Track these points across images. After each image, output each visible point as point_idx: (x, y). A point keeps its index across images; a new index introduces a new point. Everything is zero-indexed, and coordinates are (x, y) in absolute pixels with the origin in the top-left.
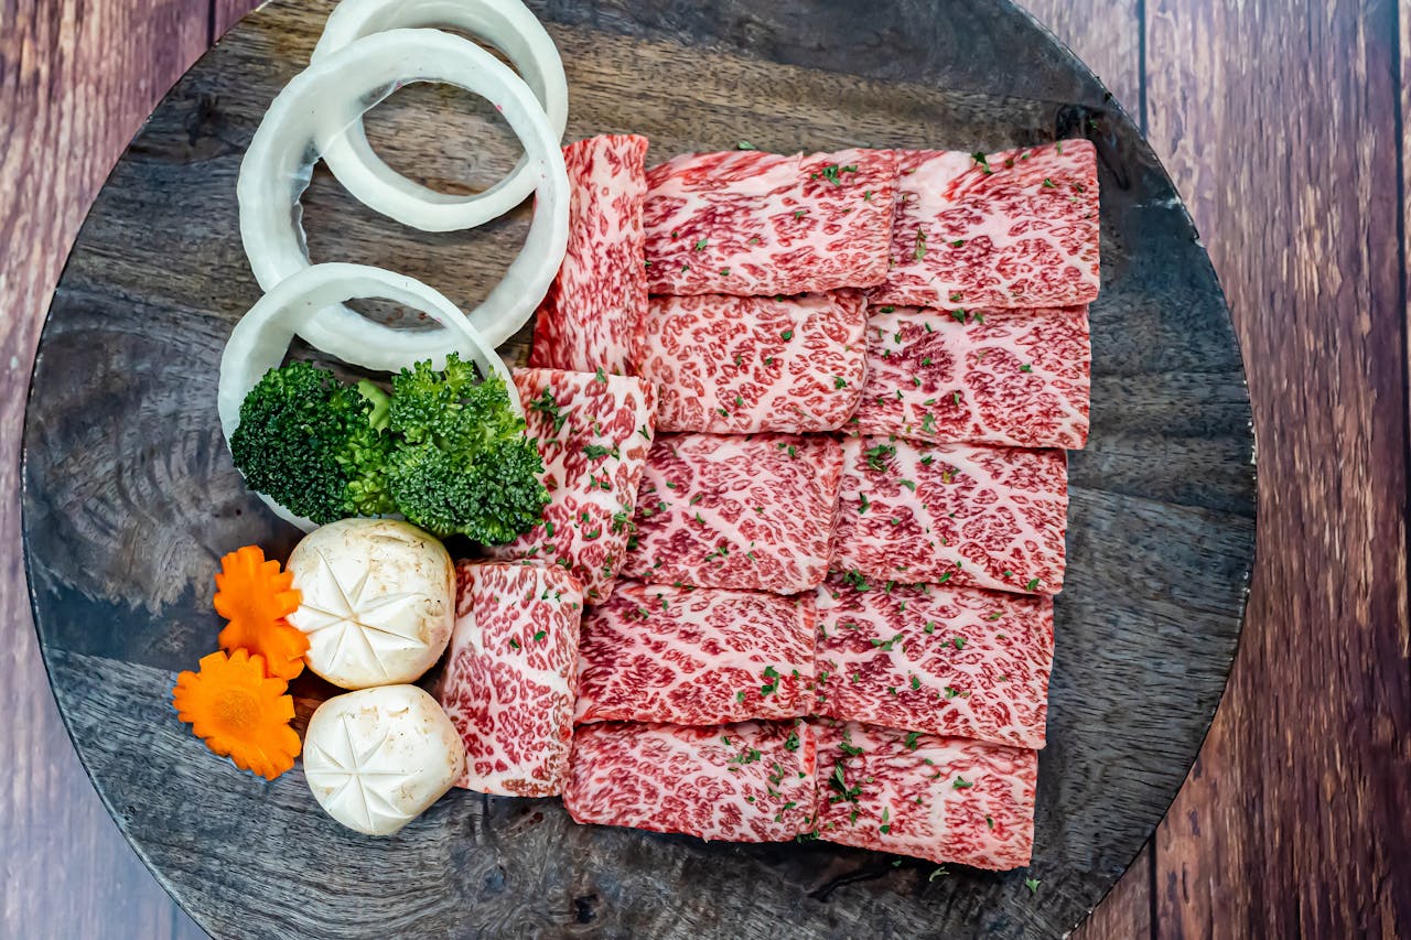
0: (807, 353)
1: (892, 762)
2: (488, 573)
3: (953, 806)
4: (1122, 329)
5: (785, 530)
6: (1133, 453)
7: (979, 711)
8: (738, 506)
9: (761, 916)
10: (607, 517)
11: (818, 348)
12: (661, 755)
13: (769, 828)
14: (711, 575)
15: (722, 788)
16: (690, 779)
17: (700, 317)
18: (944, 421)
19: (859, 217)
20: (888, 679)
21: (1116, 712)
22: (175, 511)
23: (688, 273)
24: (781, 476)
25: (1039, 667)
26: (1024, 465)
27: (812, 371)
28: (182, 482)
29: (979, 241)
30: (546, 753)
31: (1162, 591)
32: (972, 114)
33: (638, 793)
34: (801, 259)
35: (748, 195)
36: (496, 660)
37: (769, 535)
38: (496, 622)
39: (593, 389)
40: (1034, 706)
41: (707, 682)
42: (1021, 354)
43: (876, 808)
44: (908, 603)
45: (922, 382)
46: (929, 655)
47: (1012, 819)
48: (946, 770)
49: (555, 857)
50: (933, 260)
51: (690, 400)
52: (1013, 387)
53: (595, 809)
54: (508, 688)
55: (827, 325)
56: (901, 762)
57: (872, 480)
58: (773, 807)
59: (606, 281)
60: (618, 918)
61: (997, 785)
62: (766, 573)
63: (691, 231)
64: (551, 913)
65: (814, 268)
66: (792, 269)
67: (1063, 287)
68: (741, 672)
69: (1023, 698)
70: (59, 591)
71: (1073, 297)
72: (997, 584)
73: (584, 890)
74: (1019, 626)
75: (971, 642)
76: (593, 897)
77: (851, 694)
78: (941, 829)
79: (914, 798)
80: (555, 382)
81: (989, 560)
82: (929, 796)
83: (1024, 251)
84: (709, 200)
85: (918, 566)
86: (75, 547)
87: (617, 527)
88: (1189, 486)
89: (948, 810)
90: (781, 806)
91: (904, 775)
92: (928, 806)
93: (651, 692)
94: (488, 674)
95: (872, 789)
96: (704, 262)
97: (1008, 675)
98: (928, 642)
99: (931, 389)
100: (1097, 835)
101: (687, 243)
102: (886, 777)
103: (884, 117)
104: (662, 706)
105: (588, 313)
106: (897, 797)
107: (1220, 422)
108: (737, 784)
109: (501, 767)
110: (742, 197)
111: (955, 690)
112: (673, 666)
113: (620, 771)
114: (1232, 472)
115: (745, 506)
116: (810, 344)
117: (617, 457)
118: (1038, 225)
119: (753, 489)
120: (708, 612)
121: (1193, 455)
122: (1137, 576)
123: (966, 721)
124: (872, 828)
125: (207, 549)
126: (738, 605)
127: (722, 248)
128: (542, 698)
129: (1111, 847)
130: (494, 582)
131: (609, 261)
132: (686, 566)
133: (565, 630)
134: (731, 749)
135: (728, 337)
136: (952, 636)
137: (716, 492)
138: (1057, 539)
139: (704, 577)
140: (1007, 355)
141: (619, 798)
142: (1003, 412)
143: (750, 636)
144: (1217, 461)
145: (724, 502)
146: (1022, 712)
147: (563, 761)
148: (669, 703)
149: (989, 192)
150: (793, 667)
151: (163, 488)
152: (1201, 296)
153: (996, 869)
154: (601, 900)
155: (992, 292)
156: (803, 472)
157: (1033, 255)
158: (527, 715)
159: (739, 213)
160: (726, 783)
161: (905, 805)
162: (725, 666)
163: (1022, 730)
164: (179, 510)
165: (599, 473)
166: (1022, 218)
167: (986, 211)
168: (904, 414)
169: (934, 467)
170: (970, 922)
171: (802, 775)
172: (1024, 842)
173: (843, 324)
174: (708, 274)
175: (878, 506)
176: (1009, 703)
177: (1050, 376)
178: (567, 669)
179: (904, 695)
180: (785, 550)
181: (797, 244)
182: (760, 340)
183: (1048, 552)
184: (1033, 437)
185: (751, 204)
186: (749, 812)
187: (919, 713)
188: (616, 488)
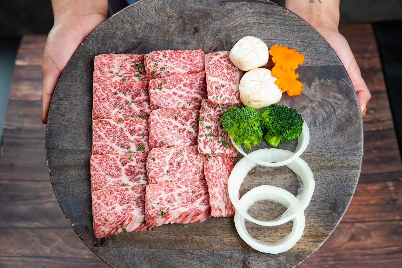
0: (163, 167)
1: (128, 75)
2: (233, 101)
3: (113, 67)
4: (82, 191)
5: (162, 124)
6: (77, 160)
7: (109, 90)
8: (174, 129)
9: (153, 36)
10: (206, 120)
11: (160, 169)
12: (183, 67)
13: (156, 54)
14: (178, 112)
15: (168, 61)
16: (175, 62)
17: (191, 175)
18: (126, 158)
19: (155, 202)
20: (131, 94)
21: (75, 97)
22: (318, 105)
23: (196, 185)
24: (164, 137)
25: (96, 102)
26: (105, 150)
27: (161, 163)
28: (318, 113)
29: (123, 204)
30: (211, 63)
31: (67, 127)
32: (127, 242)
33: (187, 58)
34: (168, 190)
35: (184, 207)
36: (227, 81)
37: (165, 122)
38: (229, 90)
39: (215, 150)
40: (97, 93)
41: (175, 85)
42: (109, 178)
43: (131, 64)
44: (128, 114)
45: (132, 167)
46: (122, 101)
47: (99, 66)
48: (116, 75)
49: (205, 41)
50: (134, 198)
51: (190, 153)
52: (110, 169)
53: (197, 53)
54: (223, 76)
55: (159, 175)
56: (126, 75)
57: (141, 142)
58: (155, 58)
59: (216, 179)
60: (187, 30)
61: (103, 74)
62: (165, 113)
63: (197, 196)
64: (203, 28)
65: (164, 188)
66: (170, 188)
67: (101, 194)
68: (167, 88)
69: (99, 94)
70: (342, 79)
71: (98, 192)
72: (108, 120)
73: (196, 35)
74: (102, 111)
75: (112, 106)
76: (194, 33)
77: (140, 89)
78: (115, 61)
79: (122, 67)
80: (225, 150)
81: (111, 126)
82: (119, 68)
83: (111, 203)
84: (194, 205)
85: (128, 122)
86: (341, 91)
87: (203, 118)
88: (62, 153)
89: (114, 66)
90: (154, 59)
91: (125, 72)
92: (119, 66)
93: (188, 81)
94: (228, 78)
95: (132, 68)
96: (192, 188)
97: (103, 99)
98: (123, 104)
99: (130, 166)
100: (77, 68)
101: (198, 193)
102: (129, 71)
103: (151, 239)
104: (185, 78)
105: (220, 171)
106: (126, 67)
107: (57, 170)
108: (164, 63)
109: (221, 58)
110: (185, 206)
111: (115, 94)
112: (184, 88)
113: (192, 62)
114: (53, 158)
115: (172, 129)
116: (162, 170)
117: (206, 134)
118: (109, 210)
119: (171, 133)
120: (177, 102)
121: (62, 161)
122: (72, 130)
123: (112, 87)
124: (131, 59)
125: (308, 97)
126: (170, 105)
127: (188, 192)
128: (214, 75)
129: (73, 66)
130: (231, 99)
131: (217, 183)
132: (185, 113)
133: (211, 90)
134: (167, 70)
135: (183, 170)
136: (118, 107)
137: (180, 132)
138: (95, 133)
139: (179, 111)
140: (112, 177)
141: (192, 56)
142: (111, 162)
143: (167, 97)
144: (57, 160)
145: (177, 130)
146: (99, 91)
147: (206, 62)
148: (183, 79)
149: (122, 217)
150: (155, 91)
151: (322, 110)
152: (64, 202)
153: (102, 55)
154: (192, 33)
155: (118, 192)
156: (160, 138)
157: (109, 202)
158: (217, 70)
159: (185, 202)
160: (167, 62)
161: (124, 65)
162: (171, 89)
163: (99, 87)
164: (317, 105)
165: (210, 130)
166: (113, 211)
167: (122, 212)
168: (136, 159)
169: (126, 147)
170: (104, 43)
171: (150, 66)
172: (96, 61)
173: (155, 176)
174: (191, 185)
175: (139, 135)
176: (102, 93)
177: (101, 173)
178: (209, 82)
179: (127, 91)
180: (161, 119)
181: (169, 194)
182: (175, 170)
183: (97, 129)
184: (103, 157)
185: (182, 205)
186: (161, 57)
187: (123, 87)
188: (205, 127)
